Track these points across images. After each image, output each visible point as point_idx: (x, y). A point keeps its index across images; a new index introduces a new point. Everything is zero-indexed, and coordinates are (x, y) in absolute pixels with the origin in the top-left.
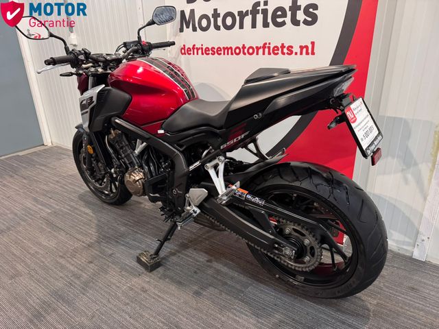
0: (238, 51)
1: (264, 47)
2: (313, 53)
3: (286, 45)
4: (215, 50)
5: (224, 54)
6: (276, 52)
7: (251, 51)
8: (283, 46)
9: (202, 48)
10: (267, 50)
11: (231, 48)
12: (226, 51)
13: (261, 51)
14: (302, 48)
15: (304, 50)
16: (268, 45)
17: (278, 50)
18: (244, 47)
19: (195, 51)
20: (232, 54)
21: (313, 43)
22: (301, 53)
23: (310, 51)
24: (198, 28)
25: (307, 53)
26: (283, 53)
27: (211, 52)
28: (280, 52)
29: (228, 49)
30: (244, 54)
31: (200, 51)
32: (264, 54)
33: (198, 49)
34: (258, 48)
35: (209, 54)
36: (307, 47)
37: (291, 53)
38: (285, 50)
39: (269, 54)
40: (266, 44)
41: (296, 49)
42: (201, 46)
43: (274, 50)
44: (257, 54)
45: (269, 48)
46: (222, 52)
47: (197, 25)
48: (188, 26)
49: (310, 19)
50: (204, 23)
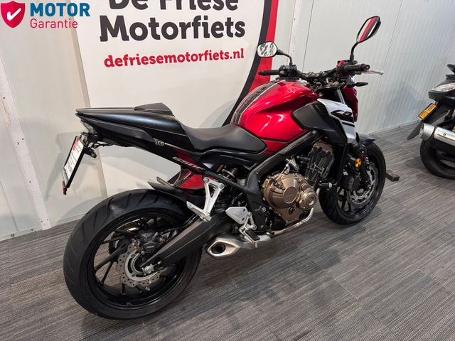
0: (181, 58)
1: (206, 53)
2: (242, 57)
3: (224, 52)
4: (155, 59)
5: (166, 62)
6: (216, 57)
7: (194, 58)
8: (221, 53)
9: (138, 59)
10: (208, 56)
11: (174, 56)
12: (168, 59)
13: (203, 57)
14: (235, 53)
15: (237, 55)
16: (209, 52)
17: (218, 55)
18: (188, 55)
19: (129, 61)
20: (175, 61)
21: (242, 50)
22: (235, 57)
23: (240, 55)
24: (130, 37)
25: (239, 57)
26: (222, 58)
27: (149, 61)
28: (219, 57)
29: (170, 57)
30: (189, 61)
31: (135, 62)
32: (206, 59)
33: (132, 60)
34: (201, 55)
35: (147, 63)
36: (238, 53)
37: (227, 57)
38: (224, 56)
39: (211, 59)
40: (207, 51)
41: (231, 54)
42: (136, 56)
43: (214, 56)
44: (200, 60)
45: (210, 54)
46: (164, 60)
47: (128, 34)
48: (114, 35)
49: (240, 33)
50: (139, 32)
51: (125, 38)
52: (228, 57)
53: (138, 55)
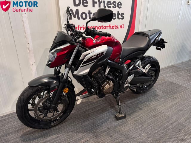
1: (109, 26)
3: (116, 25)
7: (105, 28)
8: (115, 26)
9: (83, 27)
10: (110, 27)
11: (97, 27)
13: (108, 28)
14: (120, 26)
18: (102, 26)
19: (80, 28)
21: (123, 25)
22: (120, 28)
25: (122, 28)
26: (115, 28)
28: (114, 28)
29: (95, 27)
30: (102, 29)
32: (109, 28)
34: (107, 27)
36: (121, 26)
38: (116, 27)
39: (111, 28)
41: (119, 27)
44: (107, 29)
45: (111, 26)
47: (80, 17)
48: (75, 17)
49: (122, 18)
50: (84, 16)
51: (79, 18)
52: (118, 27)
53: (83, 26)
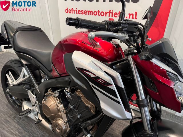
0: (95, 13)
1: (109, 12)
2: (136, 18)
4: (84, 12)
5: (88, 14)
6: (116, 16)
7: (102, 14)
9: (77, 10)
10: (111, 14)
11: (92, 11)
12: (89, 13)
13: (108, 14)
15: (131, 16)
16: (111, 12)
17: (117, 14)
18: (99, 12)
19: (73, 11)
20: (92, 15)
21: (136, 13)
22: (129, 18)
23: (134, 17)
27: (81, 13)
28: (118, 16)
30: (99, 15)
31: (75, 12)
32: (109, 16)
34: (106, 13)
36: (133, 15)
39: (112, 16)
44: (106, 16)
45: (112, 13)
46: (87, 13)
